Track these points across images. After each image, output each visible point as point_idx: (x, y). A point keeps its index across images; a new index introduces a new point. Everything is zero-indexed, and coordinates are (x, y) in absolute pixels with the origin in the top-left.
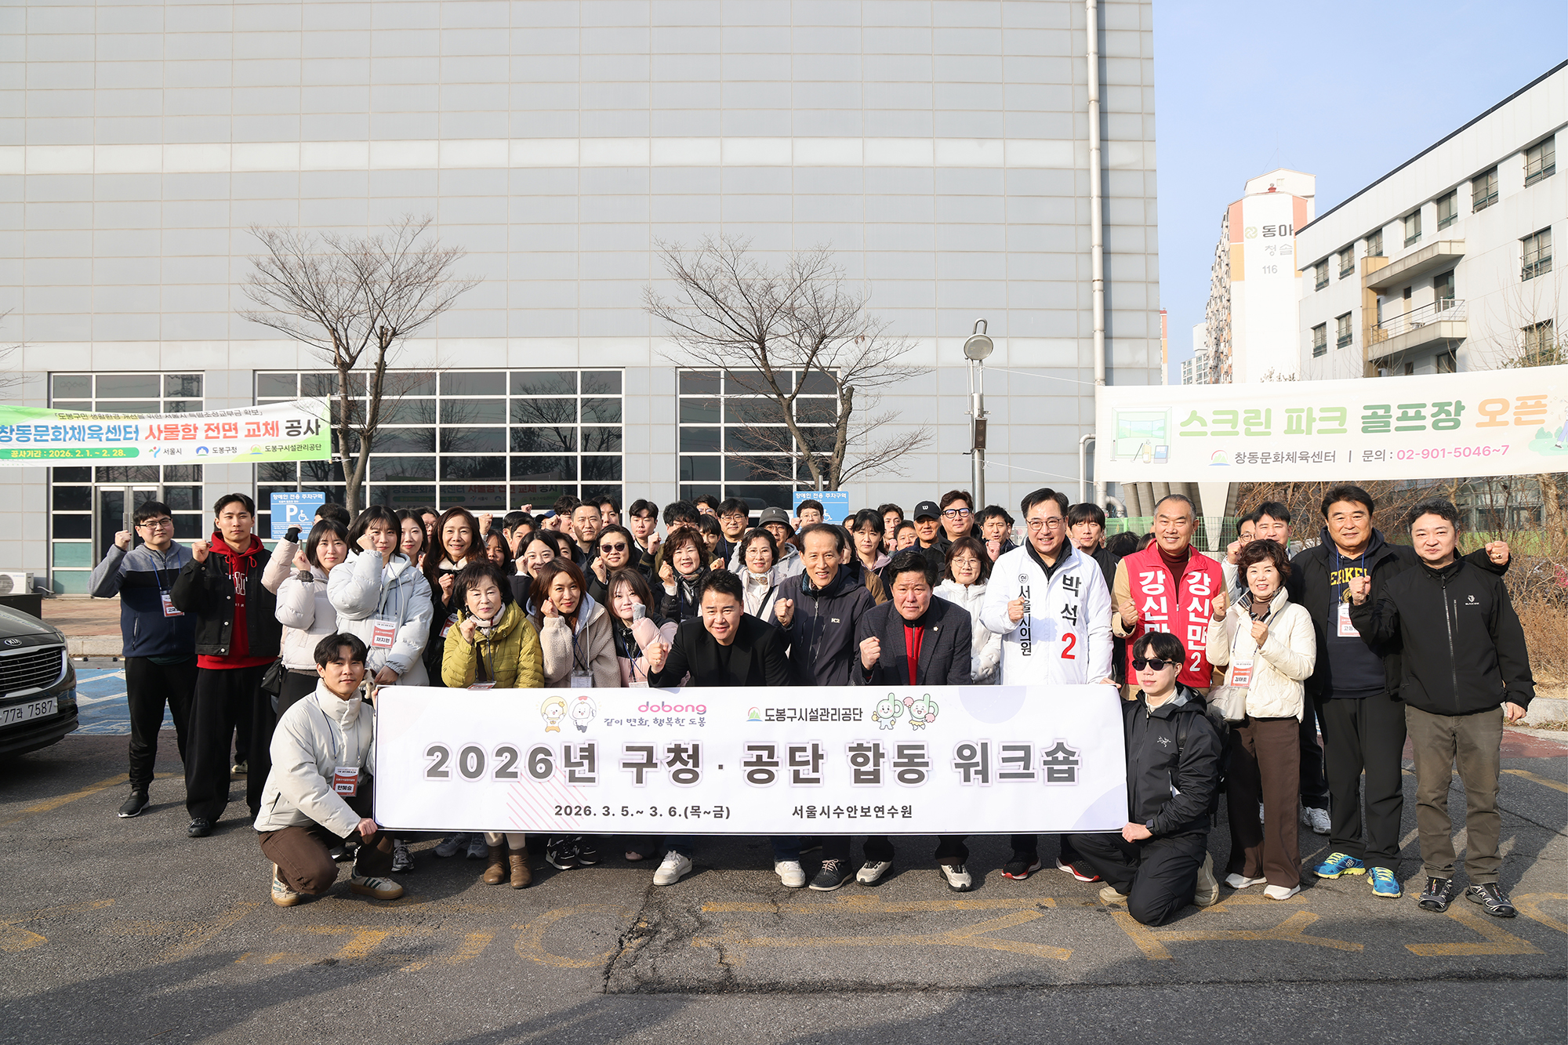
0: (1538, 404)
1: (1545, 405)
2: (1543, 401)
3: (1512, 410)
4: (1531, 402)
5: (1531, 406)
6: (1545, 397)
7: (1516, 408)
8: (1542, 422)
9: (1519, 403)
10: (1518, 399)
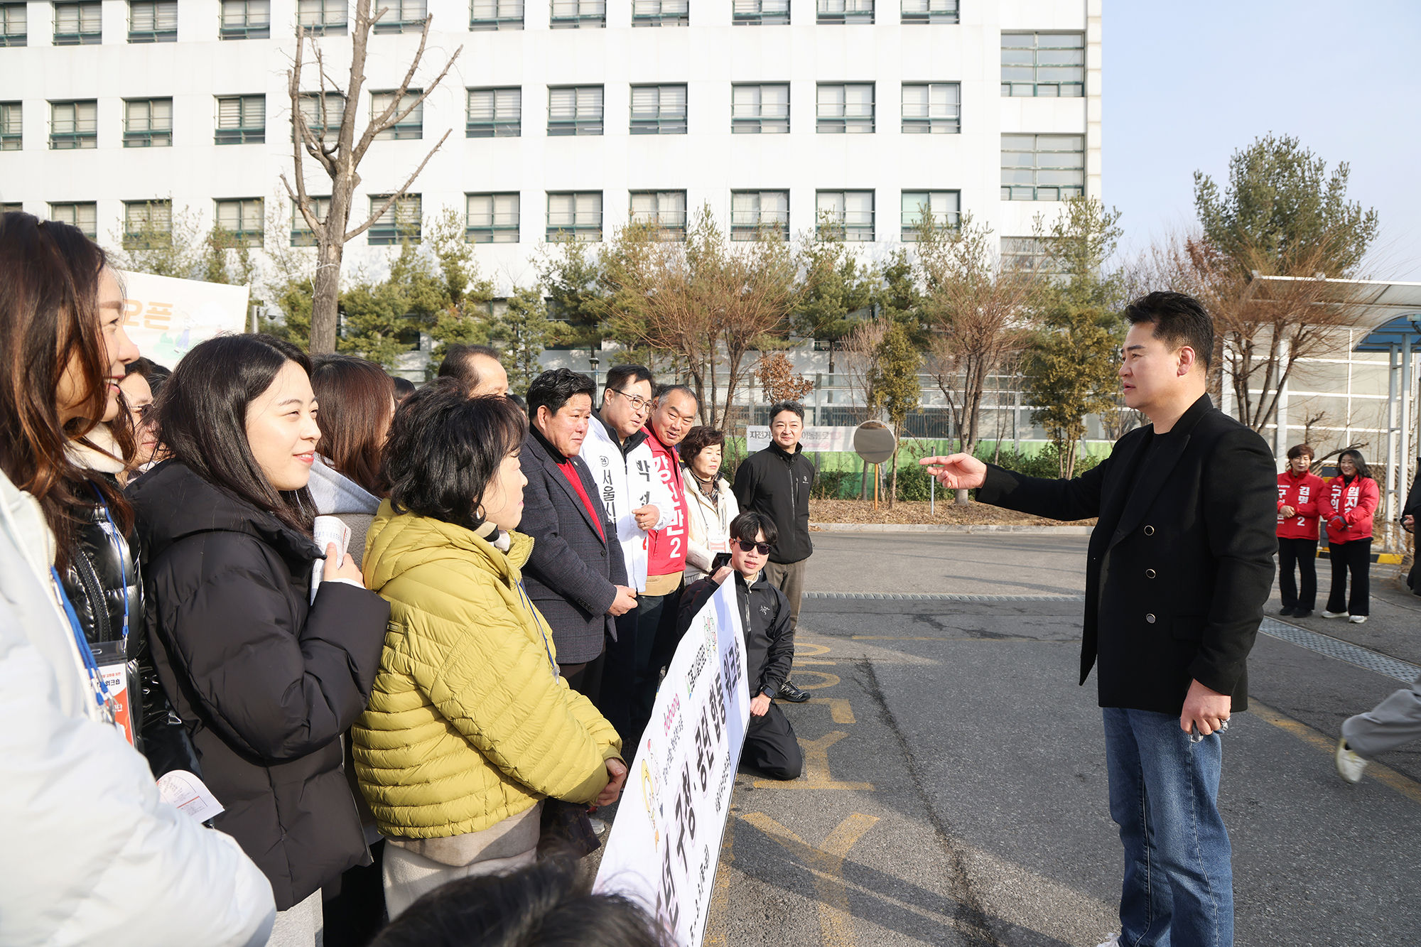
0: (165, 312)
1: (170, 314)
2: (170, 310)
3: (144, 312)
4: (160, 309)
5: (160, 313)
6: (171, 306)
7: (148, 311)
8: (166, 328)
9: (150, 308)
10: (151, 304)
